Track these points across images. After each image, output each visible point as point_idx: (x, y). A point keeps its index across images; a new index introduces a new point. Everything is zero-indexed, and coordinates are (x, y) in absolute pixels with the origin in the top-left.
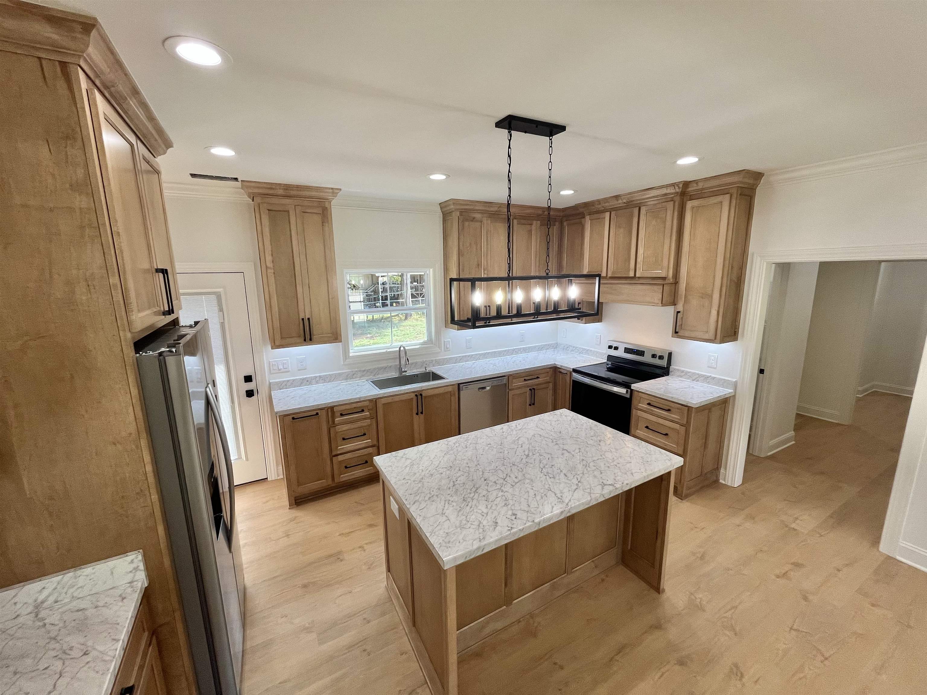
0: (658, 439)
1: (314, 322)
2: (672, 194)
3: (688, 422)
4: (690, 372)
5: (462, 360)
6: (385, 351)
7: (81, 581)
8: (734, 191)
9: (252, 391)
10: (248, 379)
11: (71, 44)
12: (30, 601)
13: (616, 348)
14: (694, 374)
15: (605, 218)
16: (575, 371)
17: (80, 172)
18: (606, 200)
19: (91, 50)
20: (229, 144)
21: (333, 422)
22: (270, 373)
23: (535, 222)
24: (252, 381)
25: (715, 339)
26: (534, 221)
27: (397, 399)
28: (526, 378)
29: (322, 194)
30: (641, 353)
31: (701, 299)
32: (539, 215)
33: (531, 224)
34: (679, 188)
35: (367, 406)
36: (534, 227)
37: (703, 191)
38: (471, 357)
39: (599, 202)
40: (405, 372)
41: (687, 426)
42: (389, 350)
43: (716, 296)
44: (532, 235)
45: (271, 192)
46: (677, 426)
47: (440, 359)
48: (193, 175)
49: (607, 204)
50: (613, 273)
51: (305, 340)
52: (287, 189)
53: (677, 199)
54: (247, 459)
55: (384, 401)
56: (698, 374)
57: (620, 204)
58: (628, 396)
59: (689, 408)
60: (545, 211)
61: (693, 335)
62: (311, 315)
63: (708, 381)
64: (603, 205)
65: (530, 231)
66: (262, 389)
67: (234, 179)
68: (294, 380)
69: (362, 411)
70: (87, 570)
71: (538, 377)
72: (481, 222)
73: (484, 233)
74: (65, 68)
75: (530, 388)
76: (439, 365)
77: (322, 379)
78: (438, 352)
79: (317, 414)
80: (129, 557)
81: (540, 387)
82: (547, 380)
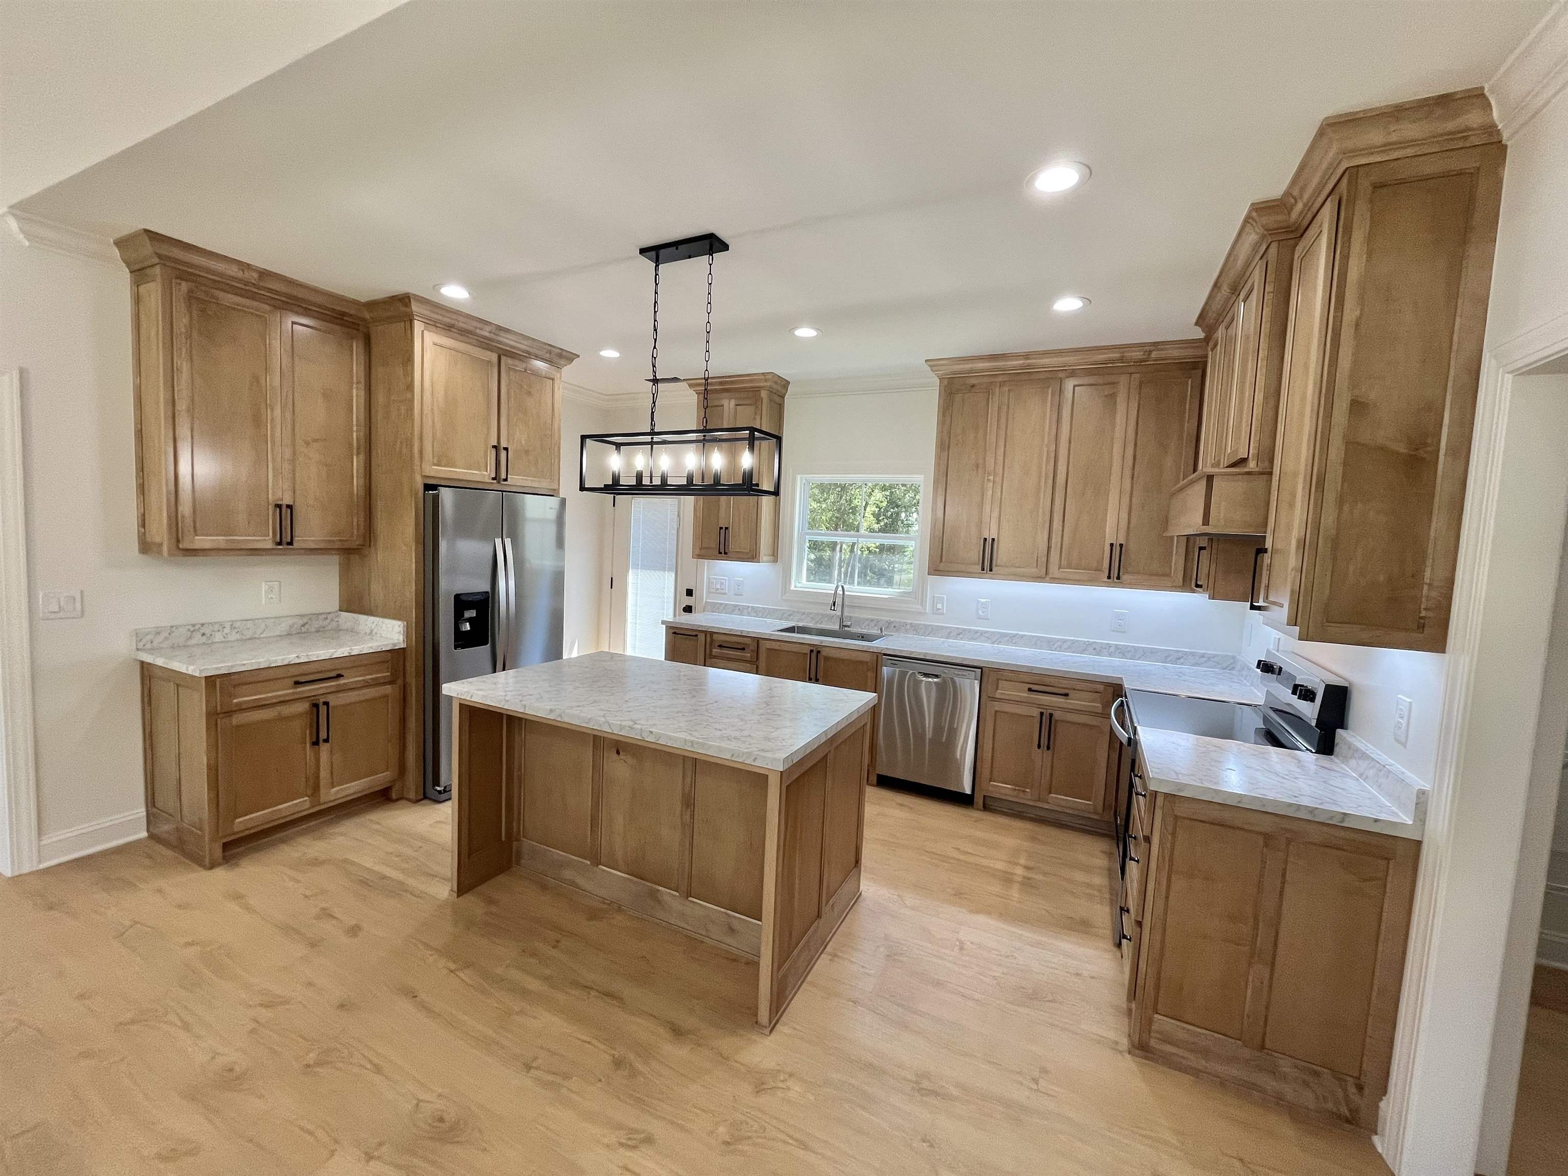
1: (730, 533)
2: (1260, 242)
5: (961, 636)
8: (1345, 184)
9: (690, 607)
10: (689, 593)
11: (407, 309)
13: (1269, 669)
14: (1363, 755)
17: (410, 378)
19: (413, 307)
21: (711, 651)
22: (709, 592)
23: (1123, 380)
24: (692, 596)
26: (1123, 376)
27: (786, 647)
28: (1034, 687)
32: (1137, 362)
33: (1113, 384)
34: (1256, 223)
36: (1122, 390)
40: (848, 626)
41: (1150, 840)
44: (1115, 403)
47: (920, 624)
49: (1216, 306)
52: (721, 382)
53: (1272, 251)
55: (768, 645)
56: (1368, 757)
59: (1152, 793)
60: (1151, 352)
62: (728, 525)
63: (1379, 781)
65: (1112, 397)
66: (697, 608)
67: (675, 380)
68: (726, 605)
69: (743, 649)
70: (387, 621)
71: (1066, 695)
72: (988, 391)
73: (993, 409)
74: (411, 322)
75: (1042, 710)
76: (917, 633)
77: (756, 612)
78: (920, 613)
79: (696, 636)
80: (400, 623)
81: (1070, 717)
82: (1096, 710)
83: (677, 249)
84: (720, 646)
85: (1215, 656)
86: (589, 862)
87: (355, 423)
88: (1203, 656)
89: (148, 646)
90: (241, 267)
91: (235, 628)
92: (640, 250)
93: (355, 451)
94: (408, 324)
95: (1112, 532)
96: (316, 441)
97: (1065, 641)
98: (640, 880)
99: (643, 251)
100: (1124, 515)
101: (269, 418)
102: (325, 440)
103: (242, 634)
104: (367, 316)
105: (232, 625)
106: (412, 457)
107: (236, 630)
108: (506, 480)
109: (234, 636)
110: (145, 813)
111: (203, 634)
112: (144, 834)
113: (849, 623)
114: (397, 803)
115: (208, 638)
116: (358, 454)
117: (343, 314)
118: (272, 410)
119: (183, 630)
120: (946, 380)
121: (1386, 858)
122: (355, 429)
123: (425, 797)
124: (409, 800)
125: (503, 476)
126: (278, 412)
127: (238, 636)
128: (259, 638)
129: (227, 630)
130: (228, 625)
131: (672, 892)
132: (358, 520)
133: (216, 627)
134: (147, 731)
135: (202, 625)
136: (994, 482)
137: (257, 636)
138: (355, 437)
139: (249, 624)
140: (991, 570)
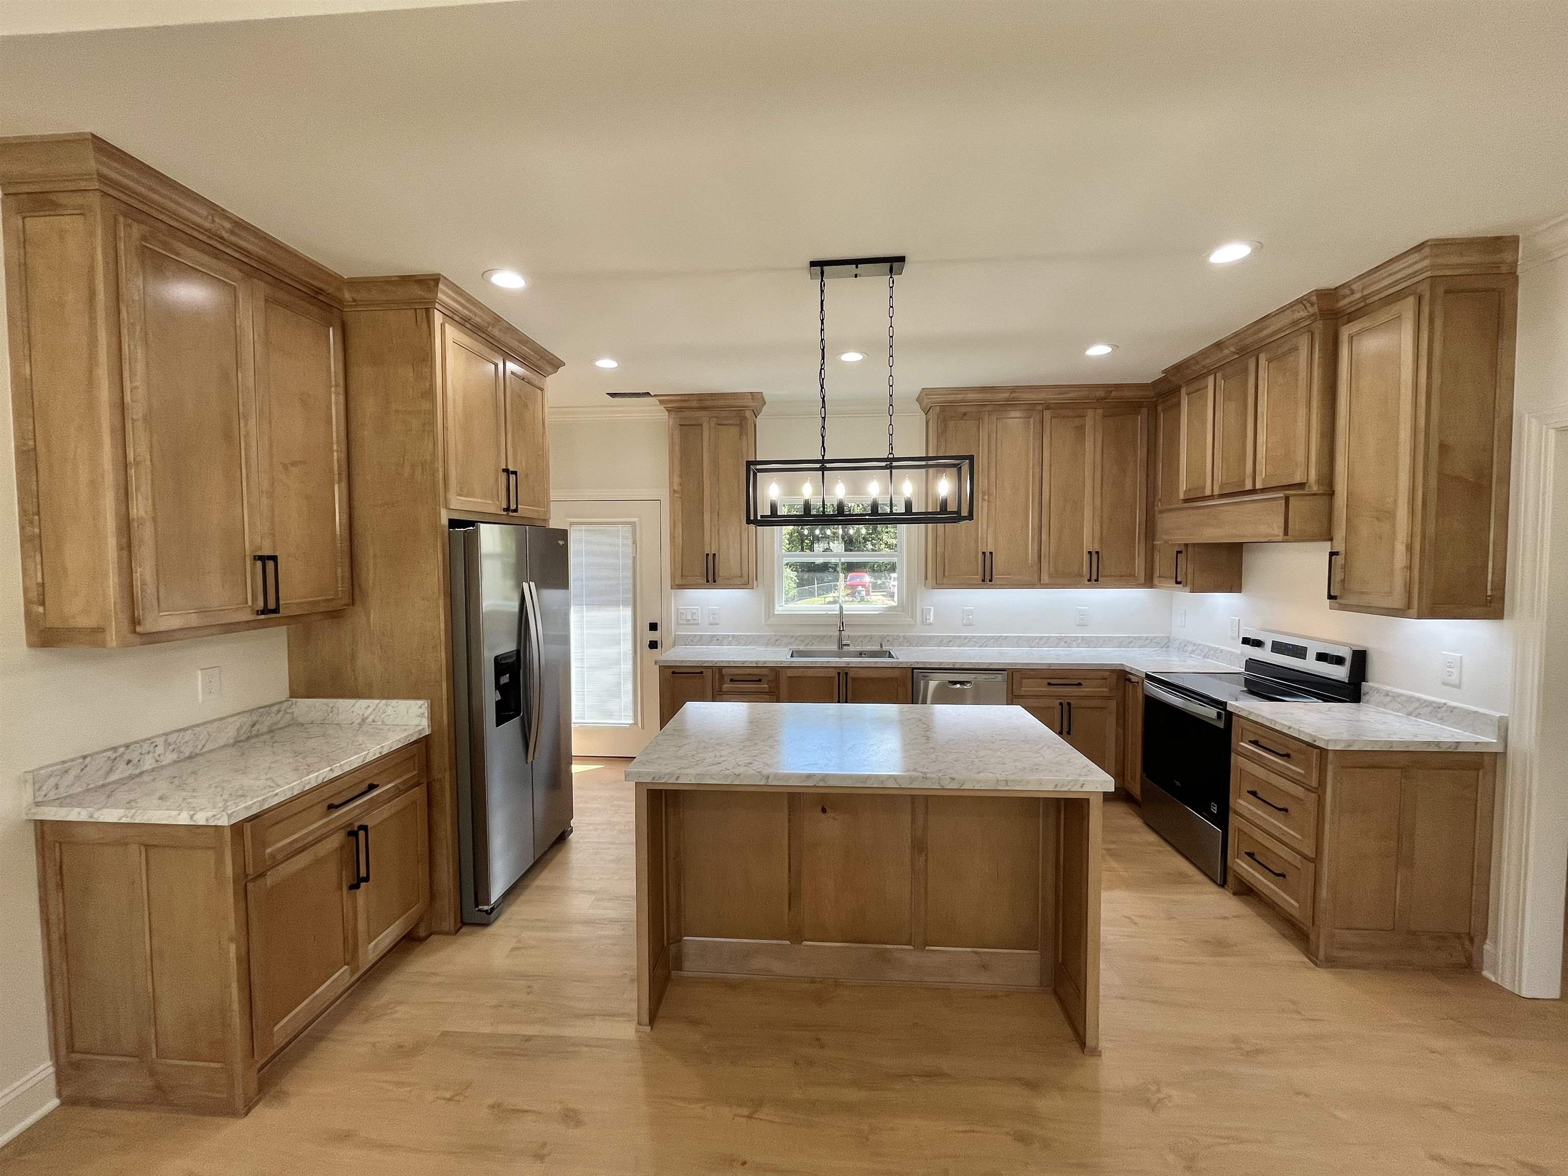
0: (1272, 820)
1: (721, 559)
2: (1305, 319)
3: (1322, 783)
4: (1402, 695)
6: (825, 613)
7: (390, 710)
8: (1425, 289)
9: (656, 642)
10: (653, 627)
11: (428, 295)
12: (361, 713)
13: (1258, 643)
14: (1410, 699)
15: (1206, 387)
16: (1148, 677)
17: (427, 384)
18: (1204, 353)
19: (440, 295)
20: (614, 356)
21: (721, 688)
22: (678, 624)
23: (1090, 413)
24: (657, 630)
25: (1409, 606)
26: (1089, 410)
27: (810, 673)
28: (1052, 681)
29: (740, 402)
30: (1299, 652)
31: (1376, 522)
32: (1099, 400)
33: (1083, 416)
34: (1312, 305)
35: (766, 675)
36: (1089, 422)
37: (1368, 301)
38: (970, 640)
39: (1193, 359)
40: (848, 645)
41: (1319, 790)
42: (830, 613)
43: (1402, 511)
44: (1084, 433)
45: (685, 405)
46: (1299, 791)
47: (912, 636)
48: (613, 395)
49: (1208, 361)
50: (1221, 487)
51: (708, 581)
52: (700, 400)
53: (1319, 326)
54: (643, 728)
55: (790, 673)
56: (1419, 700)
57: (1227, 356)
58: (1221, 725)
59: (1323, 752)
60: (1111, 391)
61: (1366, 600)
62: (719, 551)
63: (1439, 716)
64: (1204, 363)
65: (1081, 429)
66: (667, 642)
67: (647, 394)
68: (702, 636)
69: (760, 680)
70: (394, 702)
71: (1080, 684)
72: (978, 418)
73: (984, 435)
74: (428, 312)
75: (1060, 701)
76: (911, 645)
77: (737, 640)
78: (910, 625)
79: (702, 673)
80: (420, 702)
81: (1086, 703)
82: (1105, 695)
83: (857, 267)
84: (732, 680)
85: (1155, 638)
86: (788, 942)
87: (335, 439)
88: (1147, 638)
89: (52, 795)
90: (211, 211)
91: (170, 744)
92: (811, 262)
93: (336, 477)
94: (421, 314)
95: (1089, 542)
96: (294, 464)
97: (1042, 638)
98: (861, 945)
99: (813, 264)
100: (1097, 527)
101: (242, 433)
102: (304, 462)
103: (181, 752)
104: (347, 296)
105: (166, 741)
106: (434, 484)
107: (171, 748)
108: (516, 510)
109: (170, 757)
110: (52, 1070)
111: (129, 762)
112: (56, 1102)
113: (848, 642)
114: (428, 941)
115: (137, 766)
116: (340, 481)
117: (319, 291)
118: (246, 421)
119: (101, 759)
120: (938, 408)
121: (1475, 769)
122: (335, 447)
123: (464, 924)
124: (447, 933)
125: (513, 507)
126: (252, 422)
127: (175, 756)
128: (201, 755)
129: (160, 749)
130: (160, 741)
131: (904, 947)
132: (342, 571)
133: (146, 747)
134: (55, 936)
135: (127, 746)
136: (989, 501)
137: (198, 751)
138: (335, 458)
139: (188, 735)
140: (991, 581)
